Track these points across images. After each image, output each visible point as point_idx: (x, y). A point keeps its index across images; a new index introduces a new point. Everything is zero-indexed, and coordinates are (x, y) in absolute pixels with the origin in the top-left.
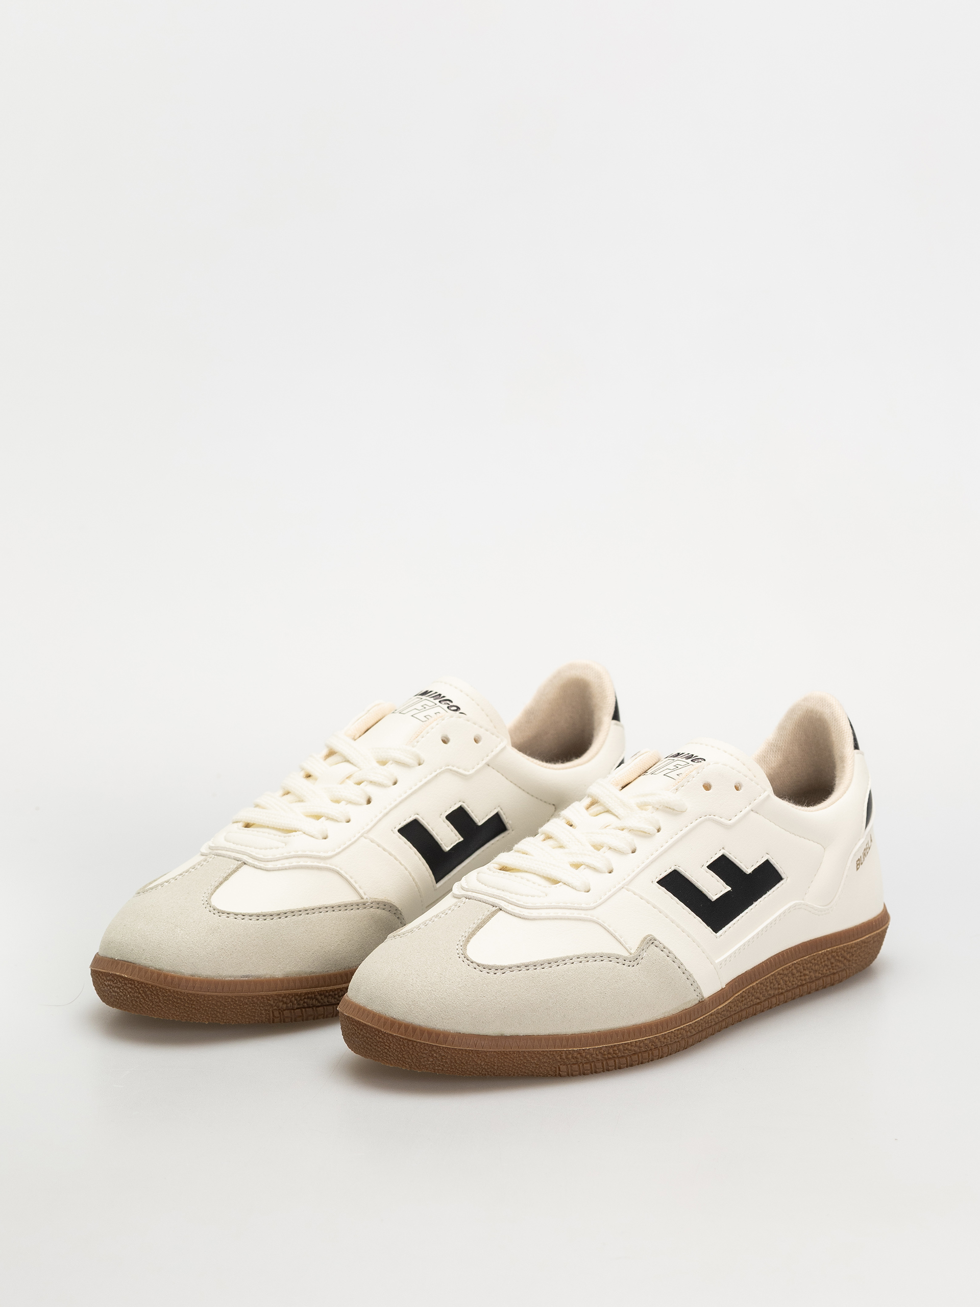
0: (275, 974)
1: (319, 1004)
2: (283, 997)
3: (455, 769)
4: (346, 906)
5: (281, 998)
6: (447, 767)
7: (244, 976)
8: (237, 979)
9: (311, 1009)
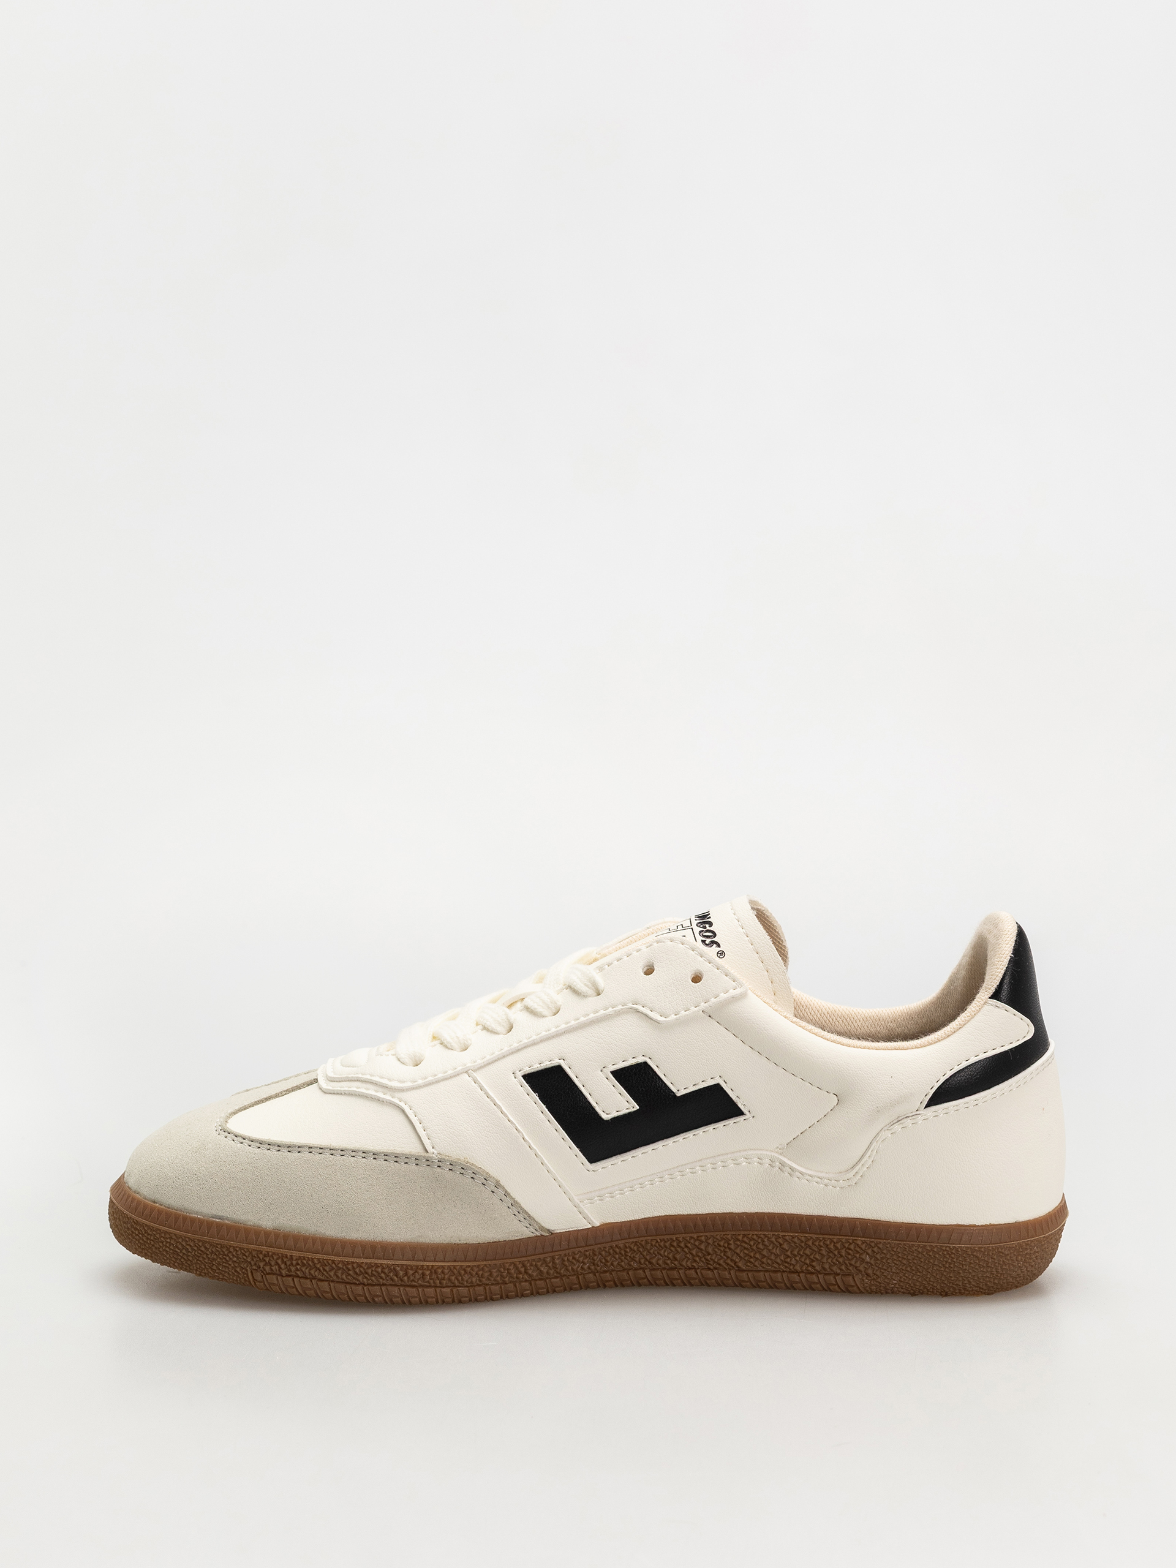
0: (261, 1222)
1: (323, 1278)
2: (265, 1256)
3: (646, 1011)
4: (407, 1158)
5: (261, 1256)
6: (635, 1006)
7: (216, 1217)
8: (206, 1218)
9: (308, 1281)
